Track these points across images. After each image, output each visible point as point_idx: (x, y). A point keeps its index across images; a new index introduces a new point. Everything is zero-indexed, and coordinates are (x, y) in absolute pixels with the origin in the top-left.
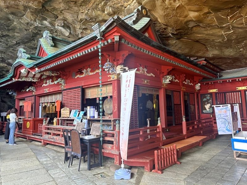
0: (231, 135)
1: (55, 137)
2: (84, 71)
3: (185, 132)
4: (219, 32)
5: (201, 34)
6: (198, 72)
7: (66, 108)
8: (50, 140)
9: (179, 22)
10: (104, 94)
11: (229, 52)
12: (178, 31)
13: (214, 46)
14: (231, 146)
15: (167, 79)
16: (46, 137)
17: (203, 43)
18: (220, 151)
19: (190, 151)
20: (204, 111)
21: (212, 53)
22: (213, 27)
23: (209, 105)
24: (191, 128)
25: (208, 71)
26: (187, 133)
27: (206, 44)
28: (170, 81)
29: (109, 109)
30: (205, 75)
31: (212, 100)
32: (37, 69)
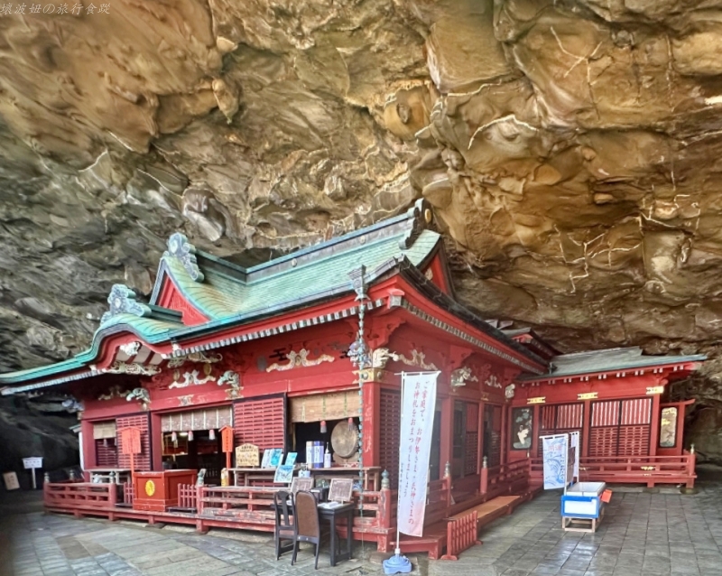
0: (563, 489)
1: (234, 512)
2: (291, 356)
3: (483, 491)
4: (564, 273)
5: (531, 274)
6: (517, 362)
7: (249, 445)
8: (222, 518)
9: (493, 245)
10: (340, 413)
11: (575, 317)
12: (488, 264)
13: (549, 302)
14: (560, 511)
15: (459, 375)
16: (210, 513)
17: (531, 293)
18: (540, 520)
19: (493, 524)
20: (516, 445)
21: (545, 315)
22: (555, 263)
23: (526, 431)
24: (493, 481)
25: (535, 360)
26: (488, 490)
27: (536, 295)
28: (465, 381)
29: (346, 446)
30: (528, 368)
31: (533, 422)
32: (176, 347)
